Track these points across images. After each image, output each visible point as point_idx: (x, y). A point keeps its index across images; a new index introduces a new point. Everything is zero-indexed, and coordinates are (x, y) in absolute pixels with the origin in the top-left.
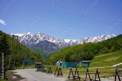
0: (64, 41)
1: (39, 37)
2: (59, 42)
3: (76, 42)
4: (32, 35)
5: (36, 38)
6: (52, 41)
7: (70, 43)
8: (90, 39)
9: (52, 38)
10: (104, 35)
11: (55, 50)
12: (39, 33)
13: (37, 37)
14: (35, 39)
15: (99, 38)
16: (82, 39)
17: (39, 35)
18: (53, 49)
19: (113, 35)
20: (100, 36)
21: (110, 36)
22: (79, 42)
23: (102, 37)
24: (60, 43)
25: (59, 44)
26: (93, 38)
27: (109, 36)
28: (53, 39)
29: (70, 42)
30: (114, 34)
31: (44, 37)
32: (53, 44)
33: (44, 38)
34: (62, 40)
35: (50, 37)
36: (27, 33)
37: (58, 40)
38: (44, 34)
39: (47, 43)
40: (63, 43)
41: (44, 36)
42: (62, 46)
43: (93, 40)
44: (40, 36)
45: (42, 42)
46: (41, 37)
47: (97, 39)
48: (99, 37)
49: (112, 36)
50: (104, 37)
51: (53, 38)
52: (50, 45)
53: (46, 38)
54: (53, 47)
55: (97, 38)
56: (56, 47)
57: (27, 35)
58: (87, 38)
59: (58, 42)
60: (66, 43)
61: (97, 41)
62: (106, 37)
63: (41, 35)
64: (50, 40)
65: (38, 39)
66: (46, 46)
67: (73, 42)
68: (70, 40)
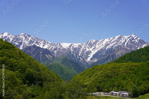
0: (61, 46)
1: (22, 40)
2: (54, 47)
3: (78, 47)
4: (11, 37)
5: (18, 42)
6: (43, 46)
7: (70, 49)
8: (99, 42)
9: (43, 41)
10: (120, 35)
11: (50, 60)
12: (22, 34)
13: (19, 40)
14: (16, 43)
15: (112, 41)
16: (88, 42)
17: (22, 38)
18: (47, 59)
19: (132, 35)
20: (114, 38)
21: (129, 38)
22: (83, 46)
23: (116, 39)
24: (56, 49)
25: (54, 50)
26: (103, 40)
27: (126, 37)
28: (45, 44)
29: (70, 47)
30: (134, 35)
31: (31, 40)
32: (46, 51)
33: (31, 42)
34: (57, 44)
35: (40, 39)
36: (3, 34)
37: (51, 44)
38: (29, 36)
39: (36, 50)
40: (60, 49)
41: (30, 38)
42: (58, 53)
43: (103, 44)
44: (24, 38)
45: (29, 48)
46: (25, 41)
47: (110, 42)
48: (112, 38)
49: (130, 37)
50: (120, 38)
51: (45, 42)
52: (41, 52)
53: (34, 42)
54: (46, 55)
55: (109, 40)
56: (50, 56)
57: (3, 37)
58: (94, 41)
59: (52, 48)
60: (64, 49)
61: (109, 44)
62: (122, 39)
63: (26, 37)
64: (40, 44)
65: (21, 43)
66: (36, 54)
67: (75, 47)
68: (70, 44)
